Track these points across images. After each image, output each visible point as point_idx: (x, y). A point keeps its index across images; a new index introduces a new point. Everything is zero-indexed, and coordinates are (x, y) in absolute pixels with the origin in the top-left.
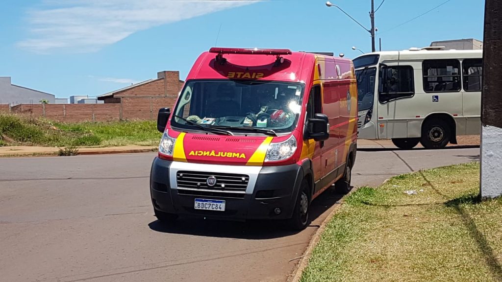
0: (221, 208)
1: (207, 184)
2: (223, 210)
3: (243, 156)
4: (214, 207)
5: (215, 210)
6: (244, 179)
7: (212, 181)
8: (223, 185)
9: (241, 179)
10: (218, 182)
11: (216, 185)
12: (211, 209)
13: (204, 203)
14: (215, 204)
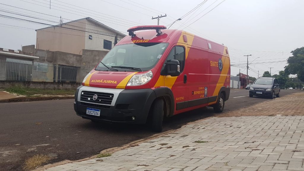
0: (98, 114)
1: (93, 99)
2: (99, 115)
3: (116, 82)
4: (95, 113)
5: (95, 115)
6: (111, 96)
7: (95, 97)
8: (100, 100)
9: (109, 96)
10: (98, 98)
11: (97, 100)
12: (93, 115)
13: (91, 110)
14: (96, 111)
